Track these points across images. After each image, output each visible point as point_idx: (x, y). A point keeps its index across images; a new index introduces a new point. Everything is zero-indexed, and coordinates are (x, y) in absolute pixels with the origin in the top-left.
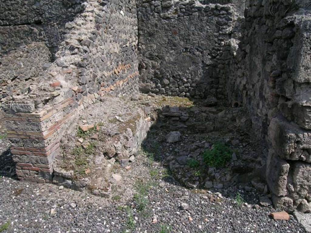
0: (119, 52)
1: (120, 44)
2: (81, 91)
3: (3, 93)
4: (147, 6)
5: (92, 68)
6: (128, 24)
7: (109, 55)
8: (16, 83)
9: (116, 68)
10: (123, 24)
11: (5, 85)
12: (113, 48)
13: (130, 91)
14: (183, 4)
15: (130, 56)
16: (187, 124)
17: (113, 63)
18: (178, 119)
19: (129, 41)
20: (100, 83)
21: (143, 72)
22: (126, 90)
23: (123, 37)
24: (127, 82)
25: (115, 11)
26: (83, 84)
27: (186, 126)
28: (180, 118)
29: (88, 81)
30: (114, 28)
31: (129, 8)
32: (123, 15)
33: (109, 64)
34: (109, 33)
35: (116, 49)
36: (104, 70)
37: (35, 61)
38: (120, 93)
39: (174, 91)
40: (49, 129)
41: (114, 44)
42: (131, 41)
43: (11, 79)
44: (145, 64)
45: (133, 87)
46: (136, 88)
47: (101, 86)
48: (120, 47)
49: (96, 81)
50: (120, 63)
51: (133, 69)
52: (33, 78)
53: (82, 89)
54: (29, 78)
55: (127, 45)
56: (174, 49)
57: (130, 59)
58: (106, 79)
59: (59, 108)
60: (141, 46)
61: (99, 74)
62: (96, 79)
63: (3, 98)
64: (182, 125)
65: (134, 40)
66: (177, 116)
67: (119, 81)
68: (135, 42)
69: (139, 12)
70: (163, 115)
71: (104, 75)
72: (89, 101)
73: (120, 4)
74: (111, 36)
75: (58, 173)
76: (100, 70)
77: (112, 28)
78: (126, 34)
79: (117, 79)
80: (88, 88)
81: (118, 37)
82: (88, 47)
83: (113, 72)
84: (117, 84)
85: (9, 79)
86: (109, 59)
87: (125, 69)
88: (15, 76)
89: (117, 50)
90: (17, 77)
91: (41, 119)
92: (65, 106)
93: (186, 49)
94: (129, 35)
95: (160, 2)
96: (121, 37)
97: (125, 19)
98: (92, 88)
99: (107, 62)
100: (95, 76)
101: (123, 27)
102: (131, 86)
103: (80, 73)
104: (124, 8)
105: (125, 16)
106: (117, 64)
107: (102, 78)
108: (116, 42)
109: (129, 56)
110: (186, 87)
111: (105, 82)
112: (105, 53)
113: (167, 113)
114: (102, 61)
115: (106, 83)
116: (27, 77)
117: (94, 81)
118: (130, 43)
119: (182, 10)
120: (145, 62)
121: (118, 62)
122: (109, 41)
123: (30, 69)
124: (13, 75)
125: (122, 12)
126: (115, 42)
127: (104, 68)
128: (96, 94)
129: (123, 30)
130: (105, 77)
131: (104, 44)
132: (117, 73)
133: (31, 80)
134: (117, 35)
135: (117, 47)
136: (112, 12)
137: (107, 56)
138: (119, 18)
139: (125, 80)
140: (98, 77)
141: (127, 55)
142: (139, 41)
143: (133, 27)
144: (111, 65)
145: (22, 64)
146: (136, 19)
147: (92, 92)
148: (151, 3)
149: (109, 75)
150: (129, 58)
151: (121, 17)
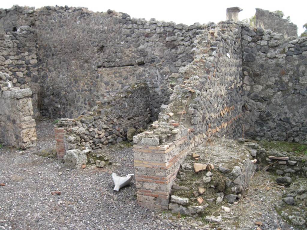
0: (225, 94)
1: (226, 86)
2: (193, 131)
3: (110, 130)
4: (253, 46)
5: (202, 110)
6: (233, 66)
7: (216, 98)
8: (120, 122)
9: (222, 110)
10: (229, 66)
11: (111, 124)
12: (220, 91)
13: (234, 134)
14: (292, 43)
15: (235, 98)
16: (295, 169)
17: (219, 105)
18: (285, 162)
19: (234, 82)
20: (208, 124)
21: (247, 115)
22: (230, 133)
23: (229, 79)
24: (231, 124)
25: (222, 54)
26: (195, 124)
27: (294, 171)
28: (287, 162)
29: (199, 122)
30: (221, 71)
31: (234, 49)
32: (229, 57)
33: (216, 106)
34: (216, 76)
35: (222, 91)
36: (212, 112)
37: (137, 102)
38: (225, 135)
39: (280, 135)
40: (170, 161)
41: (221, 87)
42: (235, 83)
43: (117, 118)
44: (250, 105)
45: (237, 130)
46: (239, 131)
47: (209, 128)
48: (226, 89)
49: (205, 122)
50: (225, 105)
51: (237, 111)
52: (135, 118)
53: (194, 129)
54: (131, 118)
55: (232, 87)
56: (281, 90)
57: (234, 101)
58: (212, 121)
59: (177, 145)
60: (246, 87)
61: (208, 116)
62: (205, 120)
63: (109, 135)
64: (290, 170)
65: (239, 81)
66: (284, 159)
67: (224, 123)
68: (239, 83)
69: (245, 53)
70: (269, 158)
71: (211, 116)
72: (199, 141)
73: (227, 47)
74: (218, 79)
75: (174, 199)
76: (208, 112)
77: (219, 71)
78: (231, 76)
79: (222, 121)
80: (198, 128)
81: (224, 80)
82: (200, 91)
83: (219, 114)
84: (222, 126)
85: (115, 118)
86: (216, 101)
87: (230, 111)
88: (120, 115)
89: (223, 93)
90: (121, 116)
91: (165, 151)
92: (181, 143)
93: (295, 90)
94: (234, 77)
95: (267, 42)
96: (227, 79)
97: (231, 61)
98: (201, 129)
99: (214, 104)
100: (204, 118)
101: (229, 69)
102: (235, 129)
103: (193, 114)
104: (230, 50)
105: (230, 58)
106: (223, 106)
107: (210, 119)
108: (223, 85)
109: (233, 98)
110: (294, 131)
111: (212, 123)
112: (213, 95)
113: (274, 157)
114: (210, 103)
115: (212, 125)
116: (129, 117)
117: (203, 122)
118: (235, 85)
119: (290, 49)
120: (249, 104)
121: (223, 104)
122: (216, 84)
123: (133, 109)
124: (119, 114)
125: (228, 55)
126: (221, 85)
127: (212, 110)
128: (204, 134)
129: (229, 73)
130: (212, 119)
131: (213, 87)
132: (222, 115)
133: (132, 120)
134: (223, 77)
135: (224, 89)
136: (219, 56)
137: (214, 98)
138: (225, 61)
139: (229, 123)
140: (207, 118)
141: (232, 97)
142: (243, 82)
143: (238, 68)
144: (218, 107)
145: (126, 104)
146: (241, 59)
147: (201, 132)
148: (257, 43)
149: (216, 117)
150: (234, 99)
151: (227, 60)
